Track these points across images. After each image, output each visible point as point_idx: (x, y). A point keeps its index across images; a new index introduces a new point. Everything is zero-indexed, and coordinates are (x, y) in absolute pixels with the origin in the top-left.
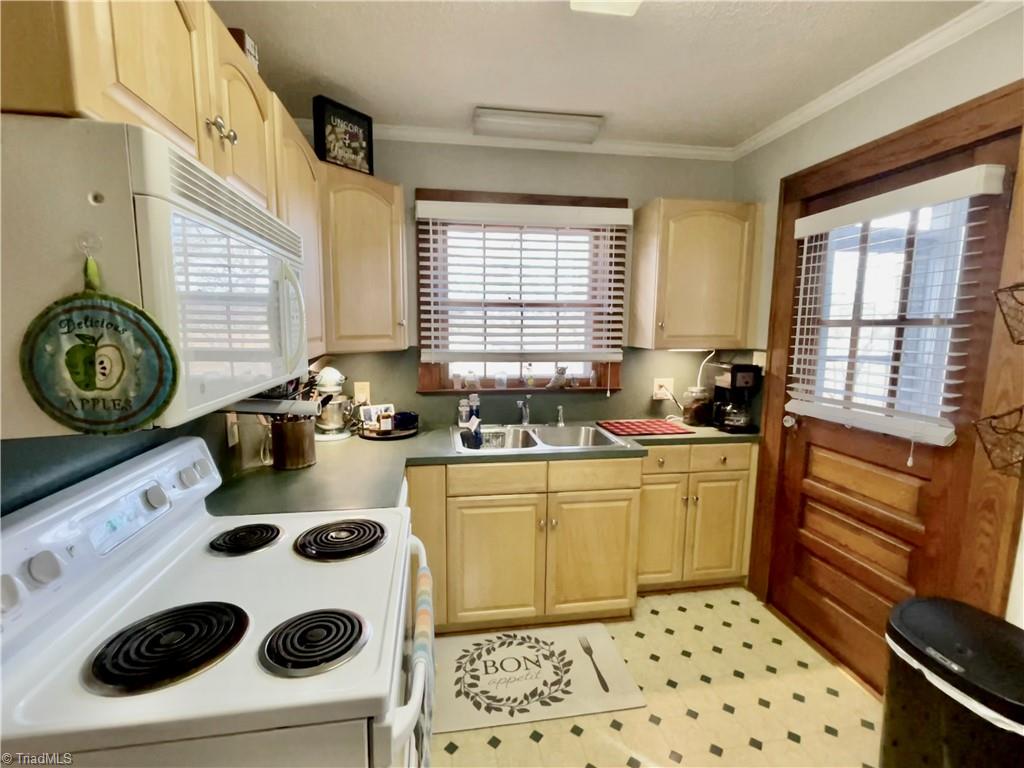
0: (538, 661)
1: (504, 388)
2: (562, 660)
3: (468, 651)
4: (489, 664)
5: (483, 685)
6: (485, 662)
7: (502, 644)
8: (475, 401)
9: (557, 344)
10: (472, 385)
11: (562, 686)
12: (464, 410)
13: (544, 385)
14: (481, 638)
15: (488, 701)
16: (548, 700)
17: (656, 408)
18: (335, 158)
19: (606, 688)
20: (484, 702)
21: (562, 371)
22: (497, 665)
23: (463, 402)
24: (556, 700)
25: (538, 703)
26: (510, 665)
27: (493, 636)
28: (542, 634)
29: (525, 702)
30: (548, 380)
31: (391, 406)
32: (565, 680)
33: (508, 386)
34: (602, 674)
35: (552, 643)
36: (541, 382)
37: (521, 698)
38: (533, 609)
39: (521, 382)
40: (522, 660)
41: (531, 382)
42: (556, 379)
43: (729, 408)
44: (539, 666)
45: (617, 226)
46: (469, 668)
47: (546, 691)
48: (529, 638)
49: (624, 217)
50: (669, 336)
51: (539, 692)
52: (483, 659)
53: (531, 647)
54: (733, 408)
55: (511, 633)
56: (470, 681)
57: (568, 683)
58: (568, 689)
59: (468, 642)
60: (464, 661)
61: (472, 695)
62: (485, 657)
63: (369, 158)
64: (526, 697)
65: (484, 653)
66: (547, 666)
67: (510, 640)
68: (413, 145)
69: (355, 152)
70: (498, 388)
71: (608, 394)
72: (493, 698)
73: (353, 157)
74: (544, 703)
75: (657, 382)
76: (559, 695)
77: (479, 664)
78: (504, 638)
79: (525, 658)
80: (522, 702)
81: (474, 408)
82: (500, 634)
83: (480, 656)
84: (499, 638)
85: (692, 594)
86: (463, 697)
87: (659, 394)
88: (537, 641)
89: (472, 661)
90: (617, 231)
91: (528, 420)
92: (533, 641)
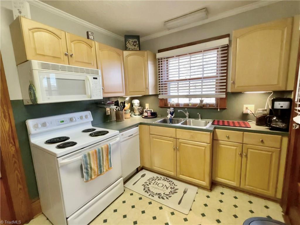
0: (168, 188)
1: (183, 106)
2: (174, 191)
3: (154, 177)
4: (156, 182)
5: (150, 186)
6: (155, 182)
7: (164, 180)
8: (172, 110)
9: (202, 92)
10: (173, 105)
11: (168, 196)
12: (168, 112)
13: (196, 106)
14: (159, 176)
15: (147, 190)
16: (161, 197)
17: (245, 117)
18: (129, 49)
19: (179, 203)
20: (146, 189)
21: (201, 101)
22: (157, 184)
23: (168, 110)
24: (163, 198)
25: (158, 196)
26: (160, 185)
27: (163, 177)
28: (175, 182)
29: (155, 195)
30: (197, 104)
31: (152, 110)
32: (170, 196)
33: (184, 106)
34: (182, 200)
35: (176, 186)
36: (194, 105)
37: (155, 193)
38: (173, 173)
39: (188, 105)
40: (164, 185)
41: (190, 105)
42: (200, 104)
43: (275, 118)
44: (167, 189)
45: (222, 46)
46: (151, 181)
47: (163, 195)
48: (172, 182)
49: (225, 41)
50: (238, 87)
51: (161, 194)
52: (155, 181)
53: (169, 184)
54: (276, 119)
55: (168, 178)
56: (148, 183)
57: (170, 197)
58: (169, 198)
59: (155, 175)
60: (151, 179)
61: (145, 187)
62: (157, 181)
63: (139, 46)
64: (156, 194)
65: (157, 180)
66: (169, 190)
67: (166, 180)
68: (158, 38)
69: (135, 46)
70: (180, 106)
71: (219, 110)
72: (149, 190)
73: (134, 47)
74: (159, 197)
75: (245, 106)
76: (165, 198)
77: (153, 181)
78: (165, 179)
79: (165, 185)
80: (154, 194)
81: (172, 112)
82: (165, 177)
83: (156, 180)
84: (164, 178)
85: (248, 195)
86: (143, 186)
87: (245, 111)
88: (173, 183)
89: (152, 180)
90: (222, 48)
91: (188, 117)
92: (172, 183)
